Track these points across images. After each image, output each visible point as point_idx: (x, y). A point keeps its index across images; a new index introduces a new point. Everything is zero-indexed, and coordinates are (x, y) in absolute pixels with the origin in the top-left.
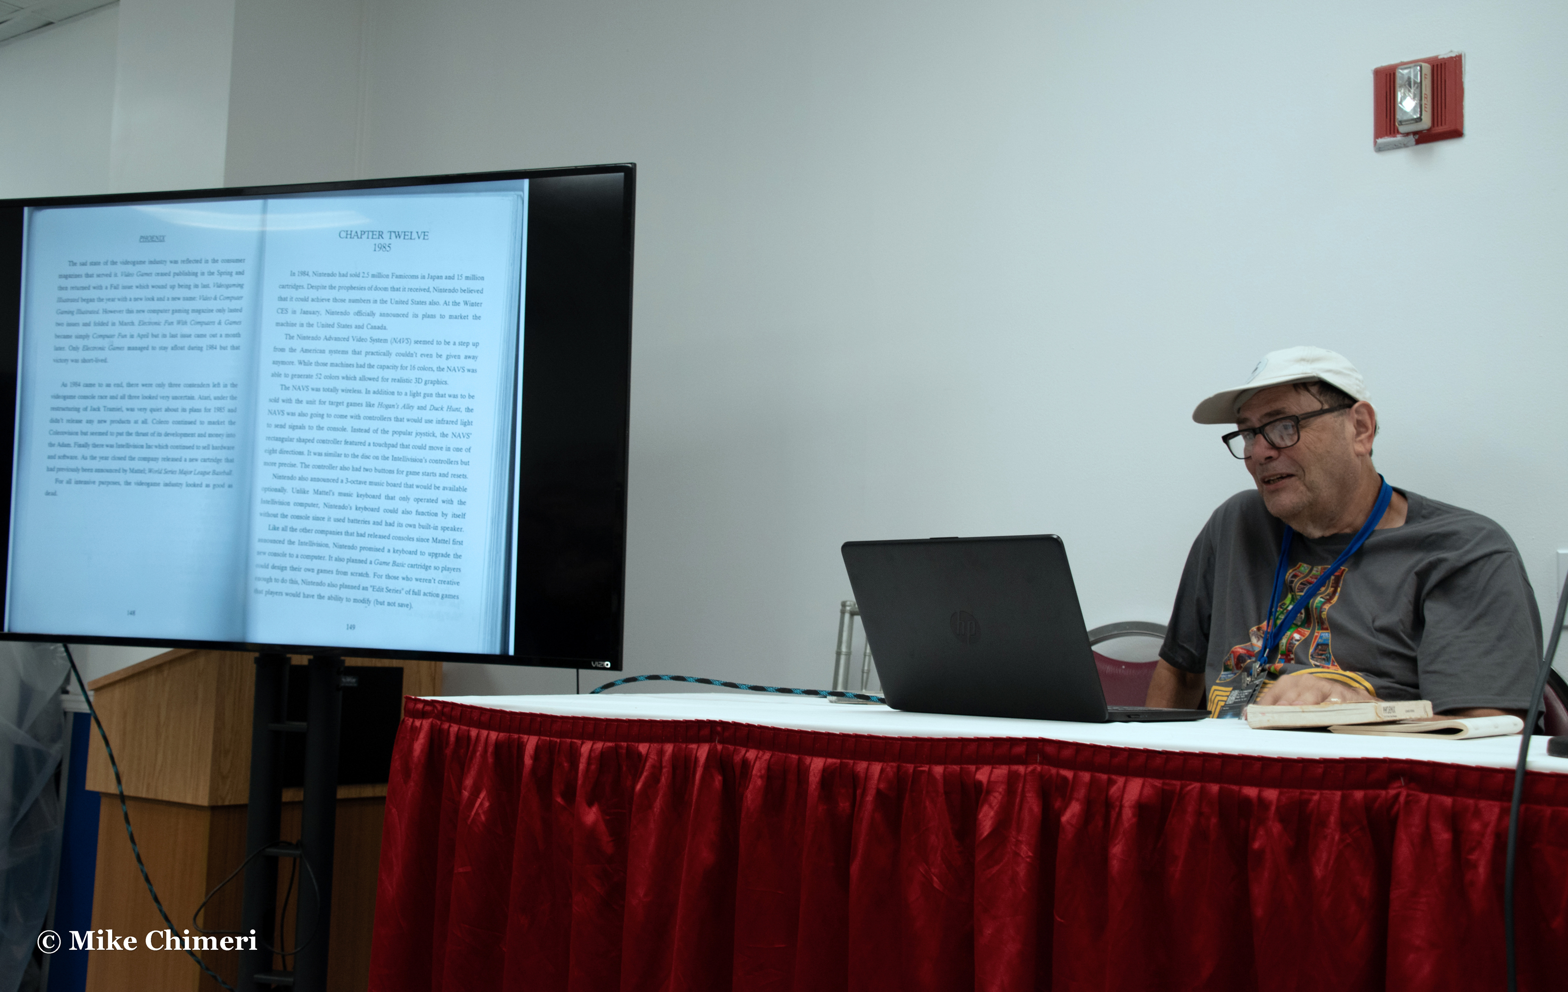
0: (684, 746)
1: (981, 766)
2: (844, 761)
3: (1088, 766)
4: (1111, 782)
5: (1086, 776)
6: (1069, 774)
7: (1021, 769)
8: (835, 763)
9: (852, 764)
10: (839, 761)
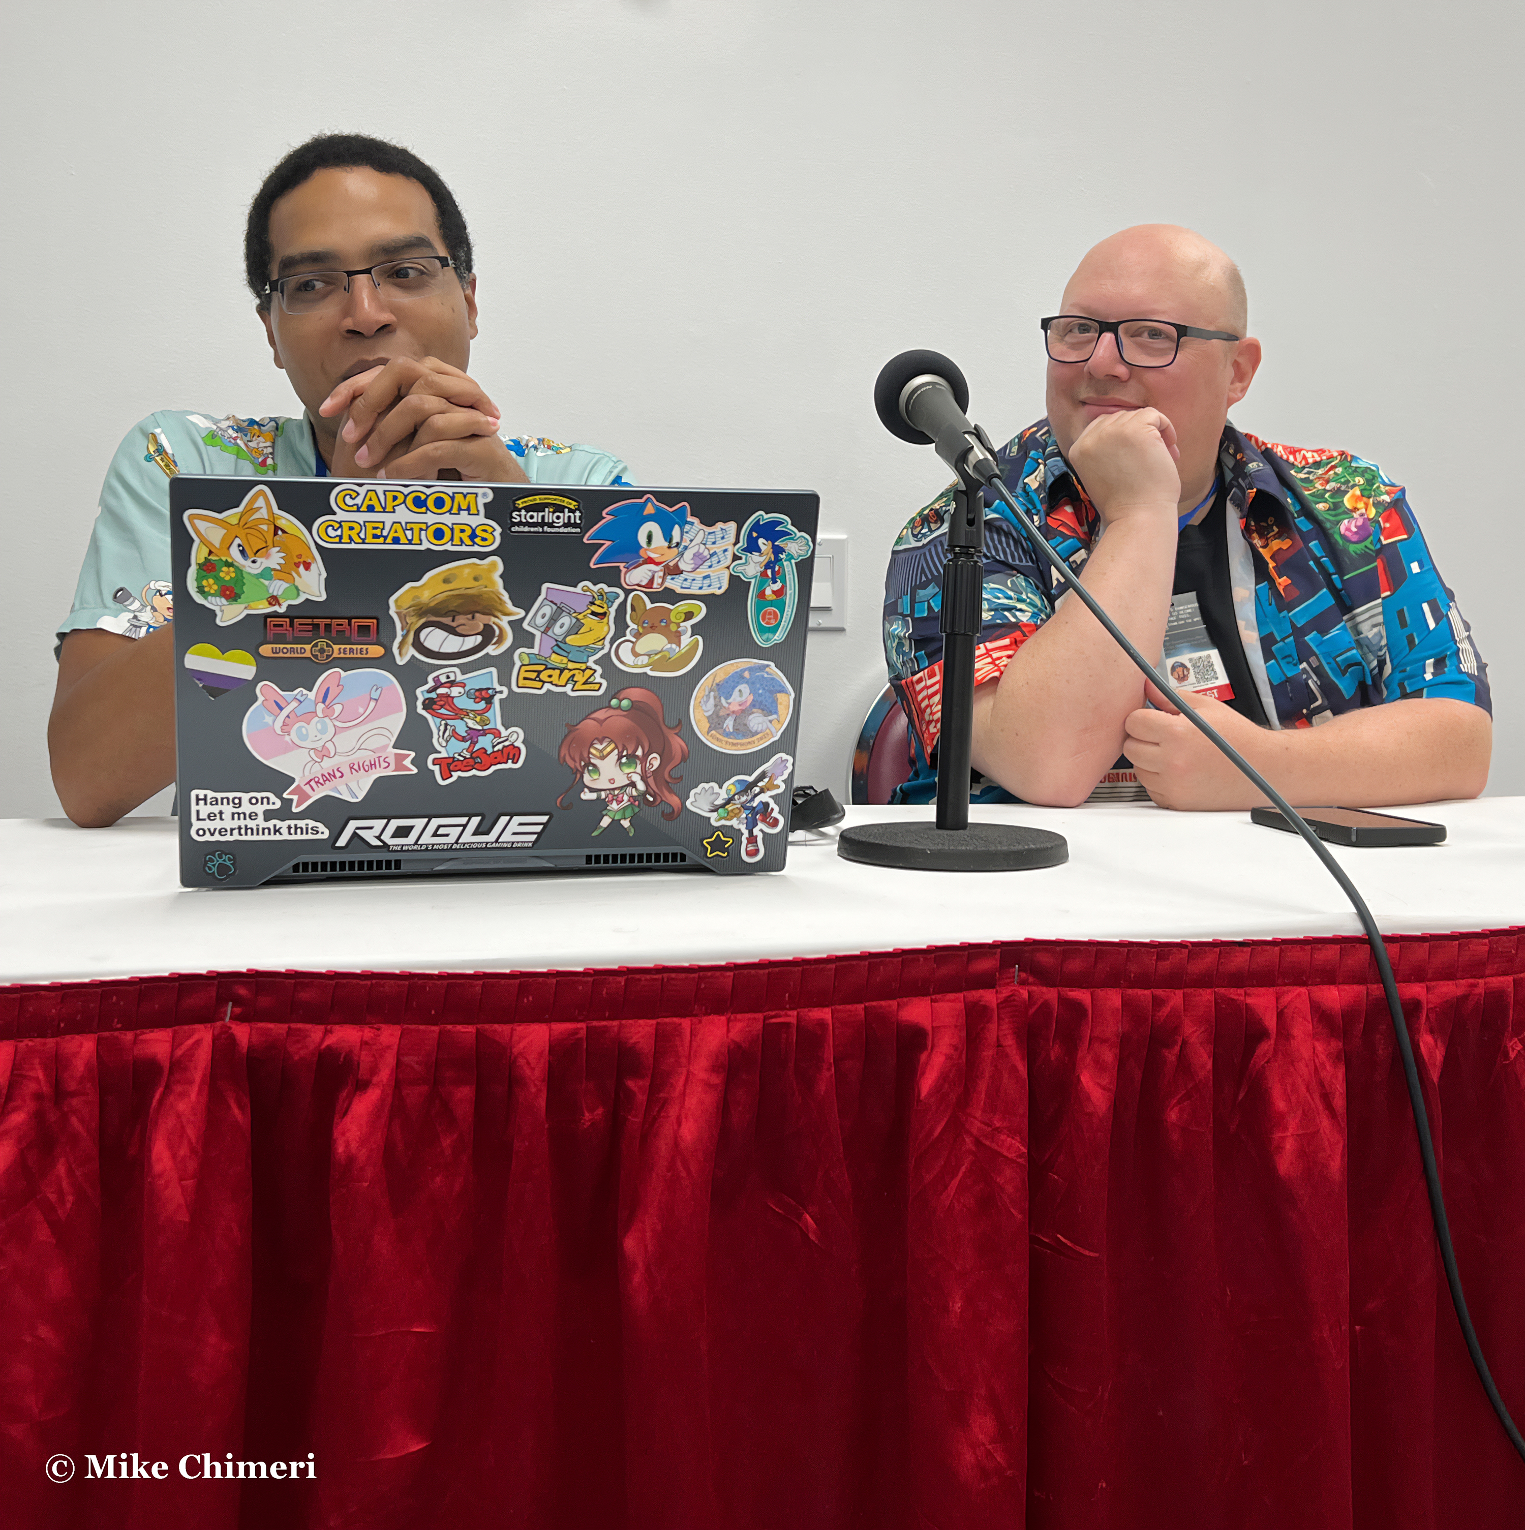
0: (129, 1036)
1: (905, 1000)
2: (595, 1023)
3: (1115, 980)
4: (1158, 1002)
5: (1113, 998)
6: (1082, 995)
7: (989, 997)
8: (576, 1031)
9: (616, 1029)
10: (582, 1025)
